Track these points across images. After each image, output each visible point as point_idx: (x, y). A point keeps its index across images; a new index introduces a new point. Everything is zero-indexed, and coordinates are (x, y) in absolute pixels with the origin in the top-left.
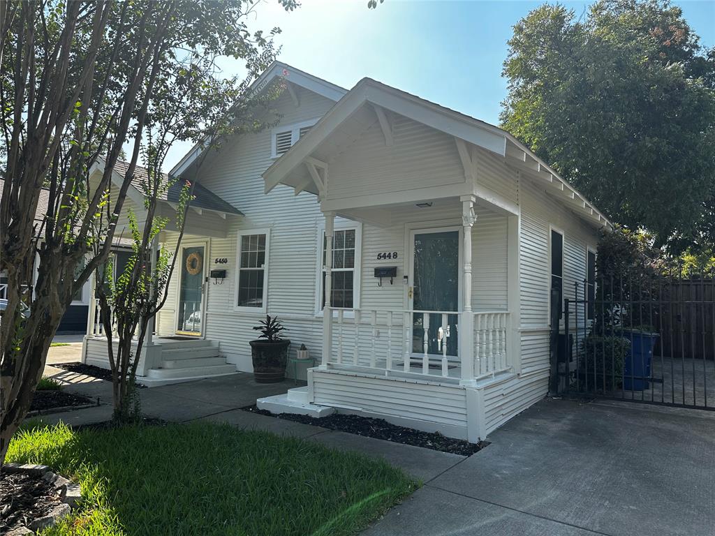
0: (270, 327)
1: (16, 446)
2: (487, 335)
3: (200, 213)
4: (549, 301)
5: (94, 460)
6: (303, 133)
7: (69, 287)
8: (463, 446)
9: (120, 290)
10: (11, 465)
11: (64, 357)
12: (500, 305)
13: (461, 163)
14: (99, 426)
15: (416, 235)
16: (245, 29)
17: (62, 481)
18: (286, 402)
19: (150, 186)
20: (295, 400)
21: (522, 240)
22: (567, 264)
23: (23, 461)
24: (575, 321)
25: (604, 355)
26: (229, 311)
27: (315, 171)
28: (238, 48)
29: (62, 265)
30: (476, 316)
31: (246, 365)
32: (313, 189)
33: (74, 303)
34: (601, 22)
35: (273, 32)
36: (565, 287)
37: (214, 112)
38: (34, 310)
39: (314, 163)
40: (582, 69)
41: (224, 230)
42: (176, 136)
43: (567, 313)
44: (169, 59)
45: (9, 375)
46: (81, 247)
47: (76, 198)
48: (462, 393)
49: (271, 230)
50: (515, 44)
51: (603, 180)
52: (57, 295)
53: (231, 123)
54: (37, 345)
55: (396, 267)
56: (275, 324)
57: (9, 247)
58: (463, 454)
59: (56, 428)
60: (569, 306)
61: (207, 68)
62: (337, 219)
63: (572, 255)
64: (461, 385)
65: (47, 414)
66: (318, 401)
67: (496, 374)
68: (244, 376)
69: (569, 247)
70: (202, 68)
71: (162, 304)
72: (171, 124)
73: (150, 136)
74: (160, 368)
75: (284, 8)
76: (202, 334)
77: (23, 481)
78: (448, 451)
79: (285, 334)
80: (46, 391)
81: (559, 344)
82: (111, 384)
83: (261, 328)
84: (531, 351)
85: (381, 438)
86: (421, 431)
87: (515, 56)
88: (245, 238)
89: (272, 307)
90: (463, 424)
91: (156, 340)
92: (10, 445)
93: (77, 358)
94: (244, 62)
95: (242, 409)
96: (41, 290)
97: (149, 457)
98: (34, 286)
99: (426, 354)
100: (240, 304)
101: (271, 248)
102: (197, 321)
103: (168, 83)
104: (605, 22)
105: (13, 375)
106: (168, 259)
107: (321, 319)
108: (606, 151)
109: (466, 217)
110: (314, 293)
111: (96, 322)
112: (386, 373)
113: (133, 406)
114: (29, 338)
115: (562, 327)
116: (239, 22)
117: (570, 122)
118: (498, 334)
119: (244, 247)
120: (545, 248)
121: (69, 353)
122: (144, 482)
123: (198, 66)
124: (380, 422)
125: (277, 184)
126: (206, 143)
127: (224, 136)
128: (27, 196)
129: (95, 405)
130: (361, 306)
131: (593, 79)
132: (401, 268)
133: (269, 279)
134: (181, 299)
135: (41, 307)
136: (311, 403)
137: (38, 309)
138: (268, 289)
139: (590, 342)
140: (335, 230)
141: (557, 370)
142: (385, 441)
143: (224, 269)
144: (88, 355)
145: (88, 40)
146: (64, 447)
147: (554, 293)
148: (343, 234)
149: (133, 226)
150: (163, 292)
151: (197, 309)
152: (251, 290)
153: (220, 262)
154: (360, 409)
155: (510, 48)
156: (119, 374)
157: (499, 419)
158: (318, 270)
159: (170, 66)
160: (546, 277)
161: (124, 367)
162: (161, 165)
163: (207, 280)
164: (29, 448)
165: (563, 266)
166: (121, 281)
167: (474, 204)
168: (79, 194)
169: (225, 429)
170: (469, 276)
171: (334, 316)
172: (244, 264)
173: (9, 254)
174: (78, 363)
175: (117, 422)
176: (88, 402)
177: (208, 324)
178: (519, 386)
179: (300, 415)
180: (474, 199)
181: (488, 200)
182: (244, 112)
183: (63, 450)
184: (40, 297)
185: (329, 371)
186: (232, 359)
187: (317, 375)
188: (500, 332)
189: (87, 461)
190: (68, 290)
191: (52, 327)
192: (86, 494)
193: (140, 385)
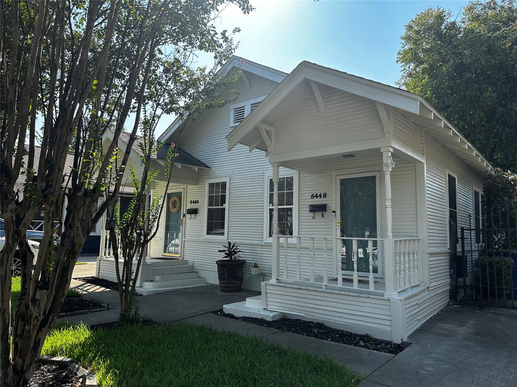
0: (231, 250)
1: (49, 341)
2: (404, 257)
3: (180, 167)
4: (448, 229)
5: (106, 355)
6: (254, 107)
7: (89, 221)
8: (389, 346)
9: (124, 224)
10: (45, 357)
11: (84, 272)
12: (412, 233)
13: (380, 122)
14: (109, 326)
15: (341, 180)
16: (214, 29)
17: (83, 371)
18: (246, 308)
19: (146, 147)
20: (252, 307)
21: (427, 182)
22: (460, 200)
23: (54, 354)
24: (470, 245)
25: (495, 272)
26: (201, 239)
27: (265, 132)
28: (208, 44)
29: (84, 205)
30: (396, 242)
31: (213, 278)
32: (263, 147)
33: (92, 234)
34: (474, 18)
35: (234, 31)
36: (459, 218)
37: (191, 92)
38: (63, 239)
39: (264, 127)
40: (460, 54)
41: (196, 179)
42: (163, 110)
43: (463, 238)
44: (158, 55)
45: (44, 289)
46: (98, 190)
47: (94, 154)
48: (387, 303)
49: (230, 179)
50: (408, 38)
51: (480, 136)
52: (80, 228)
53: (203, 101)
54: (65, 266)
55: (326, 204)
56: (234, 248)
57: (45, 191)
58: (391, 352)
59: (78, 327)
60: (465, 234)
61: (186, 60)
62: (281, 169)
63: (463, 194)
64: (386, 297)
65: (71, 316)
66: (270, 307)
67: (412, 288)
68: (212, 287)
69: (460, 188)
70: (182, 60)
71: (155, 234)
72: (160, 102)
73: (145, 111)
74: (151, 281)
75: (243, 12)
76: (181, 255)
77: (54, 371)
78: (378, 350)
79: (241, 256)
80: (71, 298)
81: (457, 263)
82: (118, 293)
83: (224, 251)
84: (437, 269)
85: (322, 338)
86: (353, 333)
87: (406, 47)
88: (211, 185)
89: (232, 235)
90: (389, 328)
91: (148, 260)
92: (45, 341)
93: (93, 273)
94: (213, 54)
95: (213, 312)
96: (69, 224)
97: (147, 352)
98: (63, 222)
99: (355, 272)
100: (208, 233)
101: (231, 191)
102: (177, 246)
103: (157, 72)
104: (476, 18)
105: (47, 289)
106: (159, 200)
107: (270, 245)
108: (482, 115)
109: (386, 164)
110: (263, 224)
111: (106, 247)
112: (324, 287)
113: (133, 310)
114: (59, 260)
115: (459, 249)
116: (209, 24)
117: (451, 94)
118: (411, 255)
119: (211, 191)
120: (444, 188)
121: (87, 270)
122: (144, 373)
123: (179, 59)
124: (320, 325)
125: (235, 145)
126: (185, 115)
127: (197, 110)
128: (58, 152)
129: (106, 309)
130: (299, 234)
131: (469, 60)
132: (330, 205)
133: (229, 214)
134: (166, 230)
135: (68, 237)
136: (264, 309)
137: (66, 238)
138: (229, 222)
139: (482, 262)
140: (280, 177)
141: (457, 283)
142: (325, 341)
143: (196, 208)
144: (100, 272)
145: (101, 45)
146: (84, 343)
147: (452, 223)
148: (284, 180)
149: (134, 176)
150: (155, 224)
151: (177, 237)
152: (216, 223)
153: (193, 202)
154: (304, 315)
155: (403, 41)
156: (124, 285)
157: (415, 324)
158: (265, 207)
159: (159, 60)
160: (445, 210)
161: (128, 281)
162: (153, 132)
163: (184, 216)
164: (58, 344)
165: (457, 202)
166: (125, 217)
167: (392, 154)
168: (96, 150)
169: (202, 329)
170: (389, 211)
171: (280, 242)
172: (210, 204)
173: (45, 196)
174: (93, 277)
175: (122, 323)
176: (101, 306)
177: (185, 248)
178: (429, 296)
179: (256, 318)
180: (392, 150)
181: (402, 150)
182: (212, 92)
183: (83, 345)
184: (68, 229)
185: (277, 284)
186: (203, 274)
187: (268, 287)
188: (413, 254)
189: (102, 354)
190: (88, 224)
191: (77, 252)
192: (101, 382)
193: (137, 293)
